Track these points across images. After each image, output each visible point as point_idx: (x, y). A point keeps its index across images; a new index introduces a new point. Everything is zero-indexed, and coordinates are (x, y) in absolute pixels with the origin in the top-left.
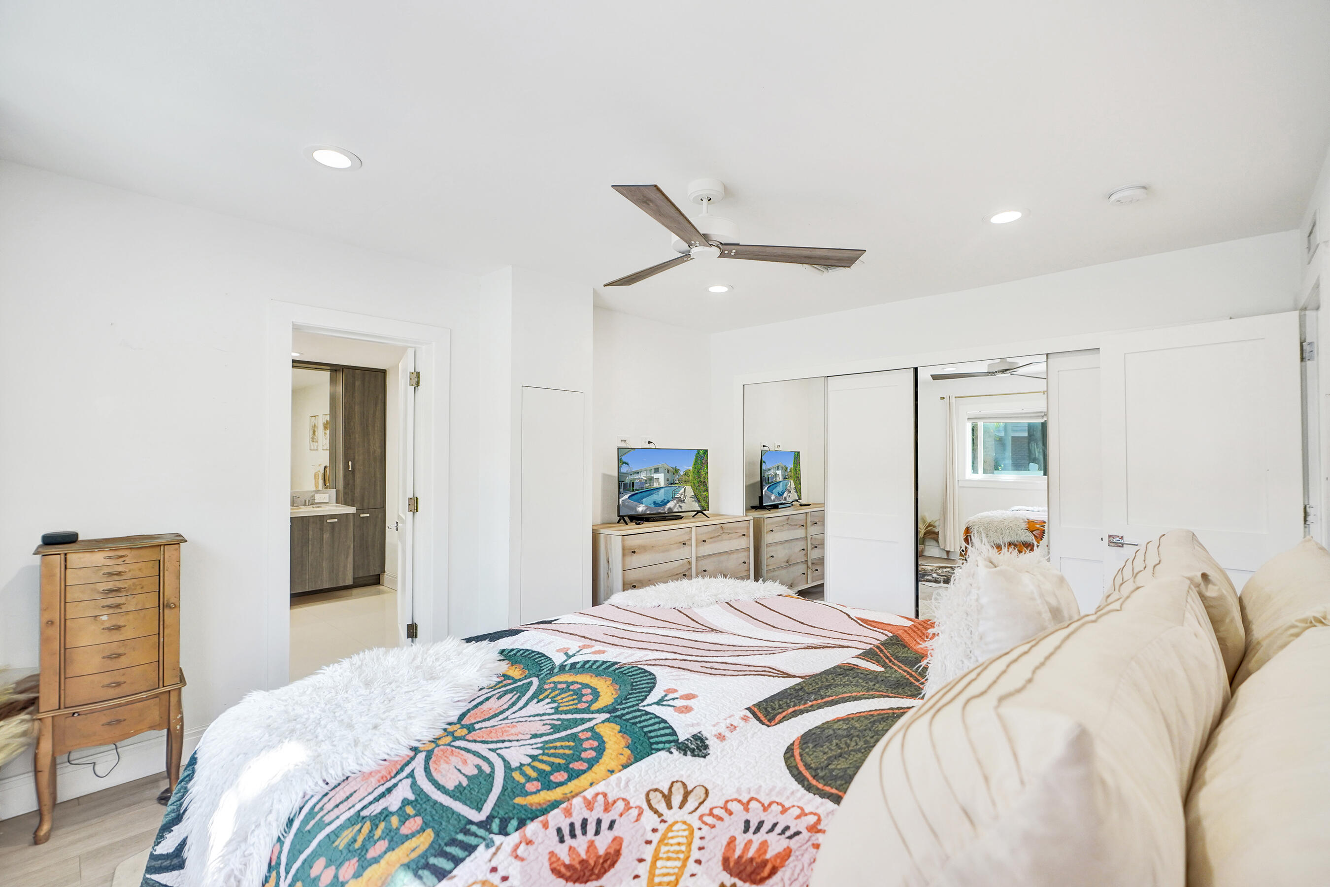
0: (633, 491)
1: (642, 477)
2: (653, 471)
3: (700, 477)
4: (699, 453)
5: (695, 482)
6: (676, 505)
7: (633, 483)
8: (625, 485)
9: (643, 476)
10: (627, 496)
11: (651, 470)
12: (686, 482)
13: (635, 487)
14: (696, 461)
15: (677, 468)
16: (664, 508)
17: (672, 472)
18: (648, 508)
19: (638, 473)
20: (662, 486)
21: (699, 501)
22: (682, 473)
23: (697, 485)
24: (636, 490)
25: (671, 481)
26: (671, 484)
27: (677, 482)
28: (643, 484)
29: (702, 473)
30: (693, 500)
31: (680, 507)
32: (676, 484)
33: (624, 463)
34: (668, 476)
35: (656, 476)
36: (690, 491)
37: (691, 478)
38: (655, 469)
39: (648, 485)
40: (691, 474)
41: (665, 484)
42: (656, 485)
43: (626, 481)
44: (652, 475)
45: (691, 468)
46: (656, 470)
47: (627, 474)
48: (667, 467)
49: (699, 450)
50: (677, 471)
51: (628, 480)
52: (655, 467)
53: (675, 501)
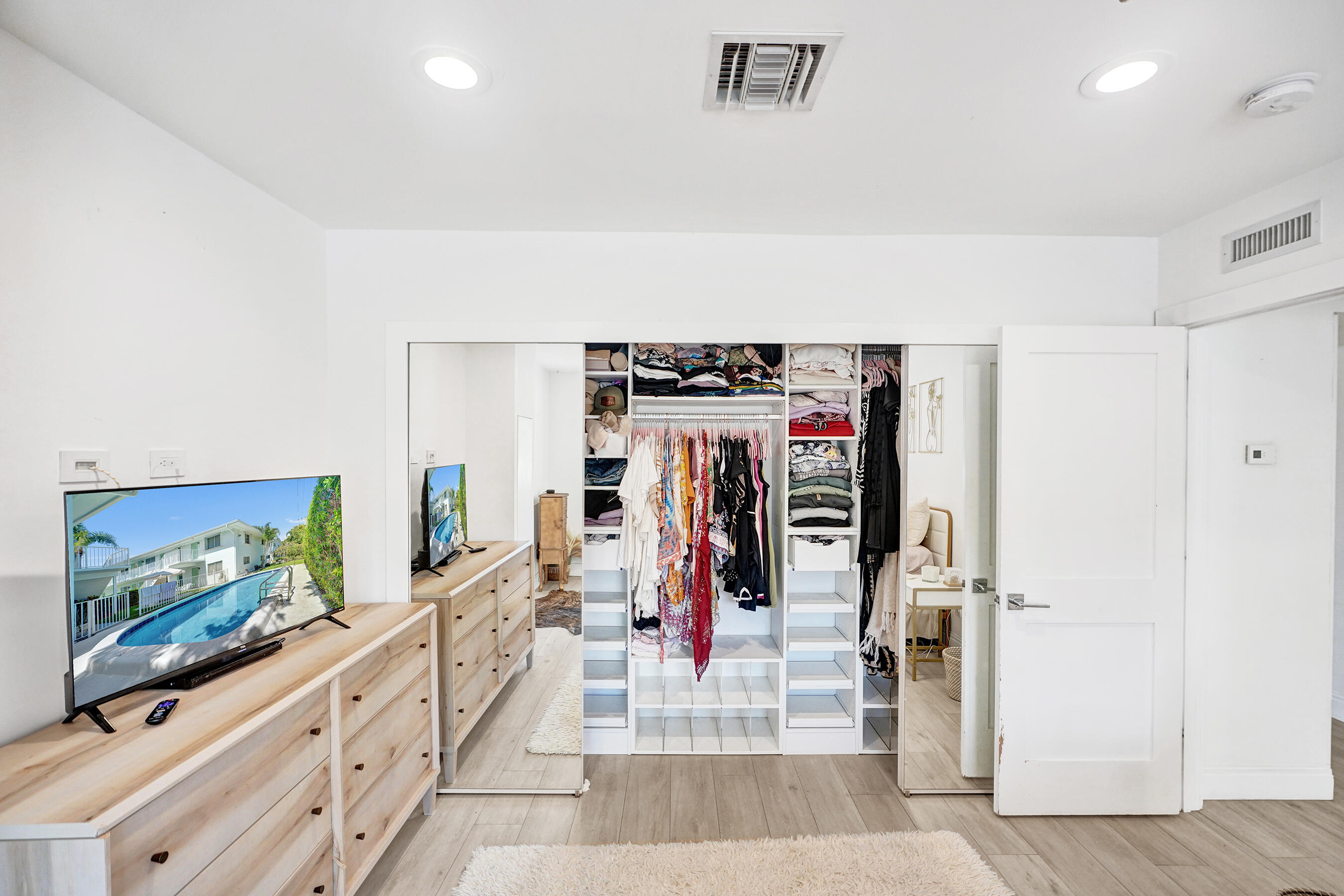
0: (135, 615)
1: (166, 569)
2: (202, 545)
3: (323, 539)
4: (322, 485)
5: (315, 550)
6: (269, 615)
7: (134, 597)
8: (104, 609)
9: (169, 566)
10: (112, 638)
11: (194, 545)
12: (293, 555)
13: (142, 604)
14: (316, 503)
15: (272, 527)
16: (239, 632)
17: (257, 538)
18: (189, 648)
19: (150, 560)
20: (232, 577)
21: (322, 591)
22: (283, 537)
23: (318, 556)
24: (146, 611)
25: (254, 560)
26: (257, 568)
27: (272, 560)
28: (171, 587)
29: (329, 529)
30: (310, 591)
31: (281, 616)
32: (268, 565)
33: (92, 539)
34: (249, 551)
35: (210, 557)
36: (301, 573)
37: (305, 544)
38: (209, 540)
39: (186, 587)
40: (304, 535)
41: (239, 573)
42: (212, 581)
43: (107, 594)
44: (200, 558)
45: (305, 522)
46: (213, 542)
47: (108, 572)
48: (243, 528)
49: (321, 479)
50: (269, 534)
51: (112, 589)
52: (210, 535)
53: (267, 608)
